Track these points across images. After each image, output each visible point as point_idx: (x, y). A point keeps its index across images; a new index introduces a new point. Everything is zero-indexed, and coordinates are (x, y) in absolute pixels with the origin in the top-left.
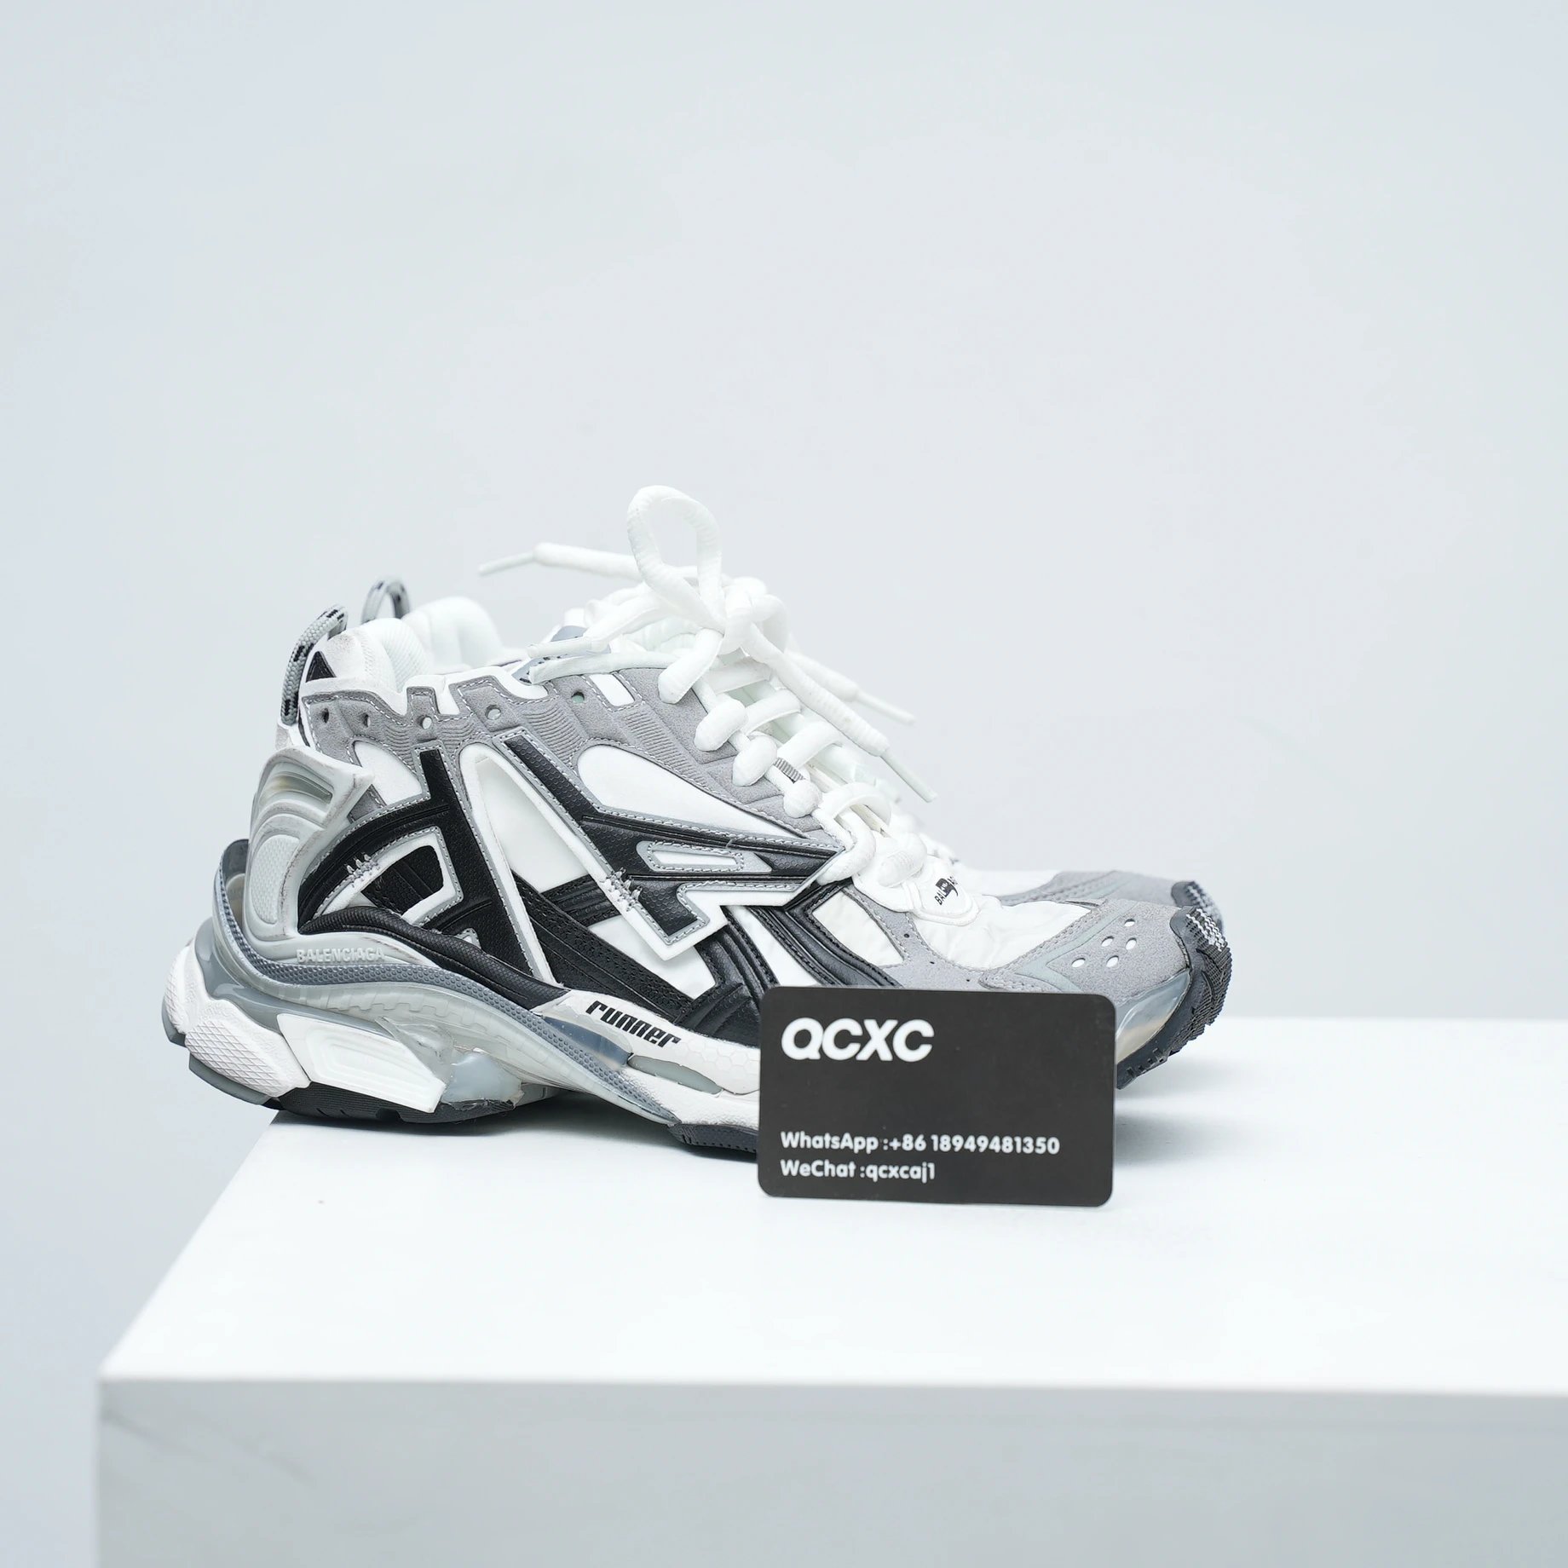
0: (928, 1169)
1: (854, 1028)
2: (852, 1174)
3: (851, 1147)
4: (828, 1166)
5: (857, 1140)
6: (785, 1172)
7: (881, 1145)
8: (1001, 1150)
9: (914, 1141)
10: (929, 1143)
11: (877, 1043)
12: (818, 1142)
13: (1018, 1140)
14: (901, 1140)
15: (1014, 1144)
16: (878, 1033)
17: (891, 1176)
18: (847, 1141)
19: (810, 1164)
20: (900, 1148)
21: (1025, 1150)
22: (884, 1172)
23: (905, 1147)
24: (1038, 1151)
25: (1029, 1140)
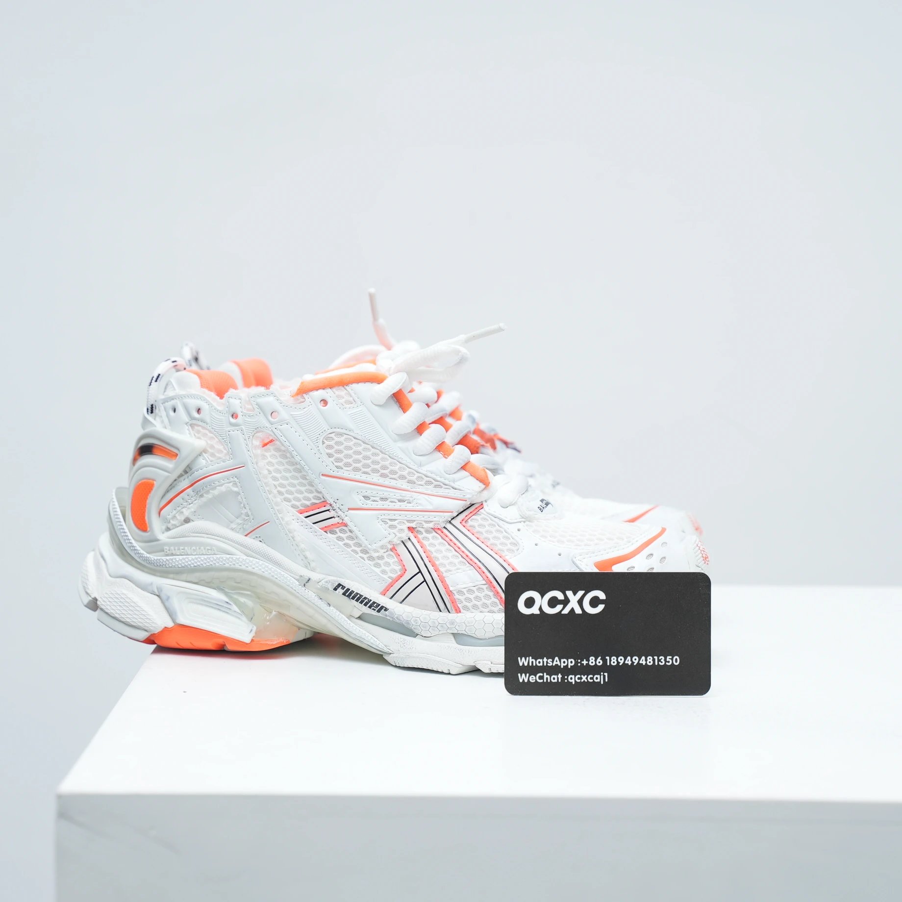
0: (604, 676)
1: (560, 596)
2: (560, 681)
3: (559, 665)
4: (545, 676)
5: (562, 660)
6: (521, 681)
7: (576, 663)
8: (646, 664)
9: (596, 661)
10: (604, 661)
11: (573, 604)
12: (540, 662)
13: (656, 658)
14: (588, 660)
15: (654, 660)
16: (573, 598)
17: (582, 681)
18: (557, 661)
19: (536, 676)
20: (588, 664)
21: (660, 663)
22: (579, 678)
23: (590, 664)
24: (667, 664)
25: (662, 658)
